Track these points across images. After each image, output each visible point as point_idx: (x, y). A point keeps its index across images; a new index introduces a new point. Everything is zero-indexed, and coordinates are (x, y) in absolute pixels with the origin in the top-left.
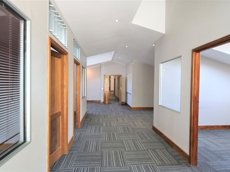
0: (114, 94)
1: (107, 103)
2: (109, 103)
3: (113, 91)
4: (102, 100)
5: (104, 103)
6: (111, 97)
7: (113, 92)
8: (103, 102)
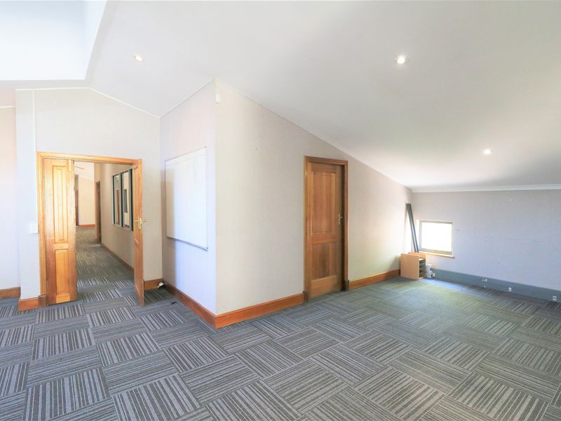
0: (99, 240)
1: (63, 297)
2: (79, 296)
3: (91, 226)
4: (32, 290)
5: (47, 300)
6: (83, 257)
7: (94, 232)
8: (40, 298)
